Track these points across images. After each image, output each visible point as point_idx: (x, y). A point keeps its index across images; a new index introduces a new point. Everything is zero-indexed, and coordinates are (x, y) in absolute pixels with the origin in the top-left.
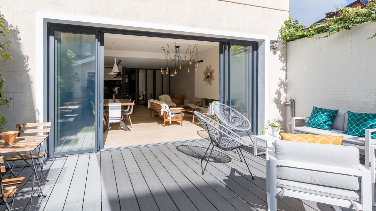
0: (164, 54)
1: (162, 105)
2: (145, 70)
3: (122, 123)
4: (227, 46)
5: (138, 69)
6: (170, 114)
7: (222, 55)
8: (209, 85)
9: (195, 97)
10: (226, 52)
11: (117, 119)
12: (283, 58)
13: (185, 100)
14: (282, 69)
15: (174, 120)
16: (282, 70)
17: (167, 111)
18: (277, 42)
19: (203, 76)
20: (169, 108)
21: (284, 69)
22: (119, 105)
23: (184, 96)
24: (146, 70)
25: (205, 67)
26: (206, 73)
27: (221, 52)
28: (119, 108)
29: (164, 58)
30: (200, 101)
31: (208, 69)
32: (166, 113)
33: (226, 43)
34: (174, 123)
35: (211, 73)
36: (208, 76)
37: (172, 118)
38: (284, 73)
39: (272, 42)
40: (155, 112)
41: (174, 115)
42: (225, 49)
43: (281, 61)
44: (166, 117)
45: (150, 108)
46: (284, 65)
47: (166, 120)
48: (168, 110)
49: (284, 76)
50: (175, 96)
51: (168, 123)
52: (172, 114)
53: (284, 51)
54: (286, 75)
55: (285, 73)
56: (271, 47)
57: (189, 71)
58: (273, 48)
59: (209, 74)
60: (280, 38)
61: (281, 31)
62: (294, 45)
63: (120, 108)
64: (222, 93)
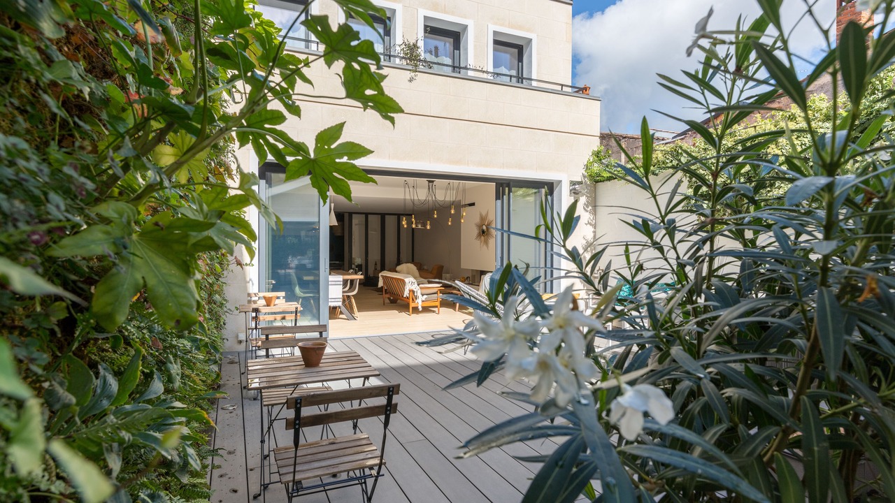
0: (407, 189)
1: (407, 280)
2: (364, 215)
3: (343, 309)
4: (507, 189)
5: (351, 214)
6: (419, 294)
7: (499, 202)
8: (485, 247)
9: (462, 267)
10: (505, 197)
11: (337, 300)
12: (590, 208)
13: (443, 275)
14: (589, 223)
15: (426, 304)
16: (589, 225)
17: (415, 290)
18: (580, 183)
19: (476, 231)
20: (418, 285)
21: (591, 224)
22: (340, 278)
23: (442, 267)
24: (367, 214)
25: (479, 216)
26: (480, 226)
27: (498, 197)
28: (339, 283)
29: (408, 197)
30: (470, 275)
31: (483, 219)
32: (413, 292)
33: (505, 185)
34: (426, 309)
35: (488, 226)
36: (483, 232)
37: (423, 301)
38: (591, 229)
39: (573, 183)
40: (392, 293)
41: (425, 296)
42: (504, 194)
43: (587, 211)
44: (413, 300)
45: (382, 287)
46: (592, 218)
47: (412, 305)
48: (415, 287)
49: (592, 235)
50: (425, 267)
51: (416, 310)
52: (423, 295)
53: (591, 197)
54: (595, 232)
55: (593, 229)
56: (571, 191)
57: (451, 221)
58: (574, 193)
59: (484, 228)
60: (584, 177)
61: (587, 167)
62: (605, 188)
63: (342, 283)
64: (499, 259)
